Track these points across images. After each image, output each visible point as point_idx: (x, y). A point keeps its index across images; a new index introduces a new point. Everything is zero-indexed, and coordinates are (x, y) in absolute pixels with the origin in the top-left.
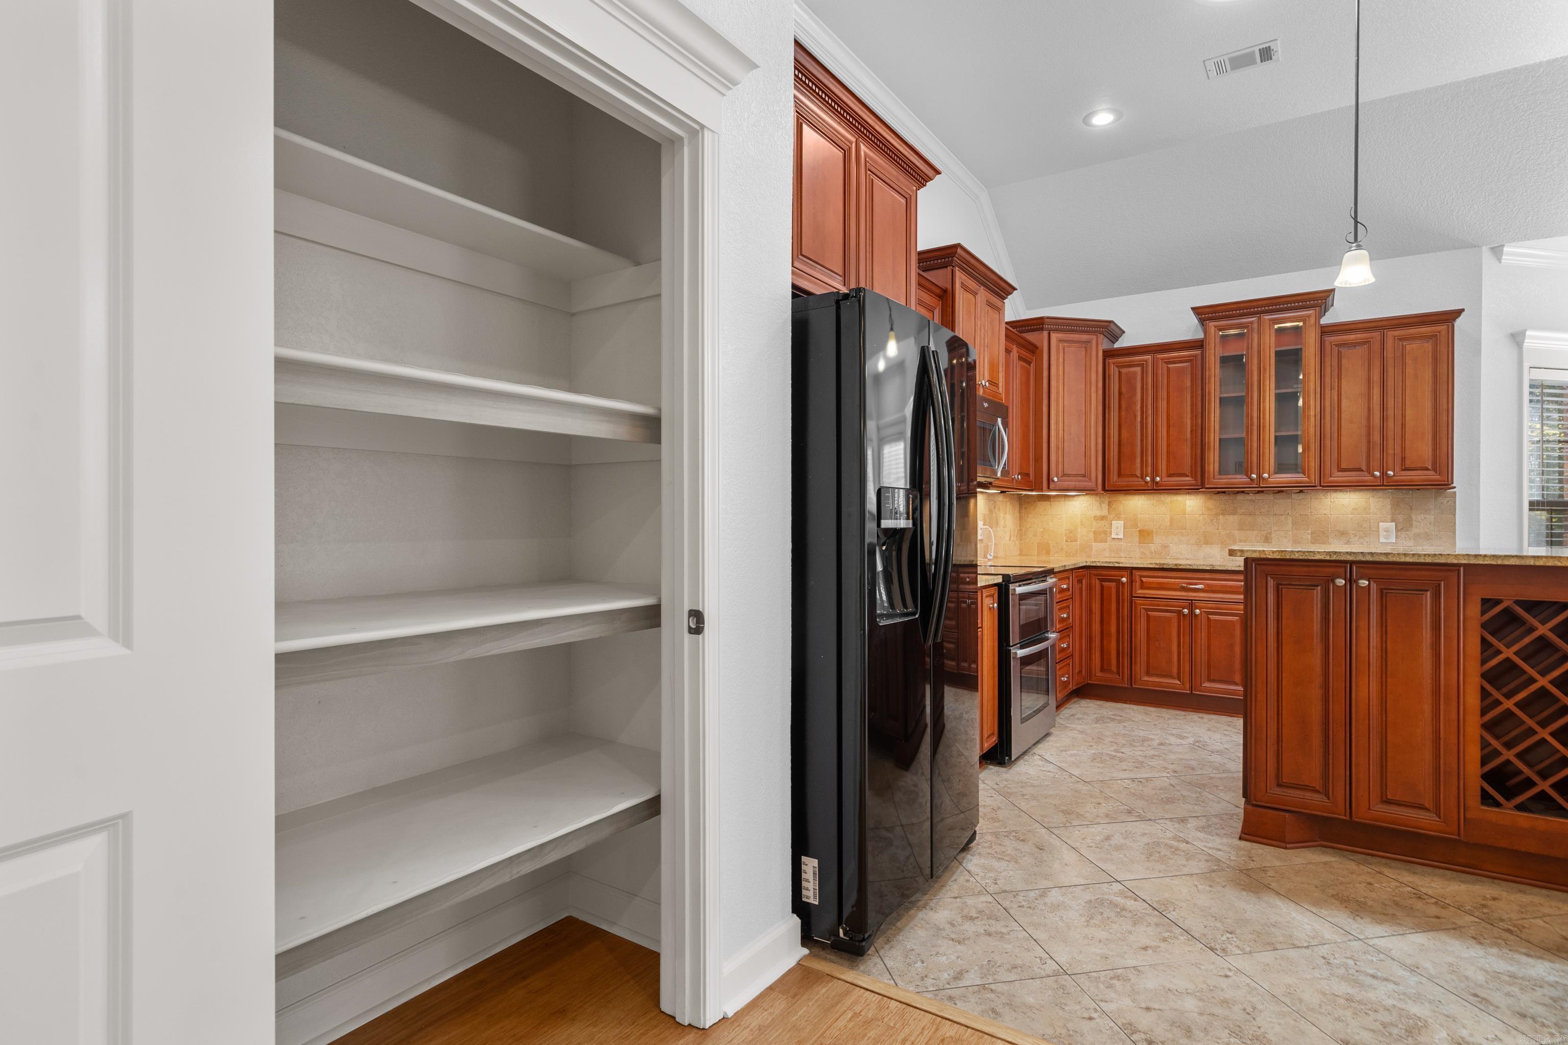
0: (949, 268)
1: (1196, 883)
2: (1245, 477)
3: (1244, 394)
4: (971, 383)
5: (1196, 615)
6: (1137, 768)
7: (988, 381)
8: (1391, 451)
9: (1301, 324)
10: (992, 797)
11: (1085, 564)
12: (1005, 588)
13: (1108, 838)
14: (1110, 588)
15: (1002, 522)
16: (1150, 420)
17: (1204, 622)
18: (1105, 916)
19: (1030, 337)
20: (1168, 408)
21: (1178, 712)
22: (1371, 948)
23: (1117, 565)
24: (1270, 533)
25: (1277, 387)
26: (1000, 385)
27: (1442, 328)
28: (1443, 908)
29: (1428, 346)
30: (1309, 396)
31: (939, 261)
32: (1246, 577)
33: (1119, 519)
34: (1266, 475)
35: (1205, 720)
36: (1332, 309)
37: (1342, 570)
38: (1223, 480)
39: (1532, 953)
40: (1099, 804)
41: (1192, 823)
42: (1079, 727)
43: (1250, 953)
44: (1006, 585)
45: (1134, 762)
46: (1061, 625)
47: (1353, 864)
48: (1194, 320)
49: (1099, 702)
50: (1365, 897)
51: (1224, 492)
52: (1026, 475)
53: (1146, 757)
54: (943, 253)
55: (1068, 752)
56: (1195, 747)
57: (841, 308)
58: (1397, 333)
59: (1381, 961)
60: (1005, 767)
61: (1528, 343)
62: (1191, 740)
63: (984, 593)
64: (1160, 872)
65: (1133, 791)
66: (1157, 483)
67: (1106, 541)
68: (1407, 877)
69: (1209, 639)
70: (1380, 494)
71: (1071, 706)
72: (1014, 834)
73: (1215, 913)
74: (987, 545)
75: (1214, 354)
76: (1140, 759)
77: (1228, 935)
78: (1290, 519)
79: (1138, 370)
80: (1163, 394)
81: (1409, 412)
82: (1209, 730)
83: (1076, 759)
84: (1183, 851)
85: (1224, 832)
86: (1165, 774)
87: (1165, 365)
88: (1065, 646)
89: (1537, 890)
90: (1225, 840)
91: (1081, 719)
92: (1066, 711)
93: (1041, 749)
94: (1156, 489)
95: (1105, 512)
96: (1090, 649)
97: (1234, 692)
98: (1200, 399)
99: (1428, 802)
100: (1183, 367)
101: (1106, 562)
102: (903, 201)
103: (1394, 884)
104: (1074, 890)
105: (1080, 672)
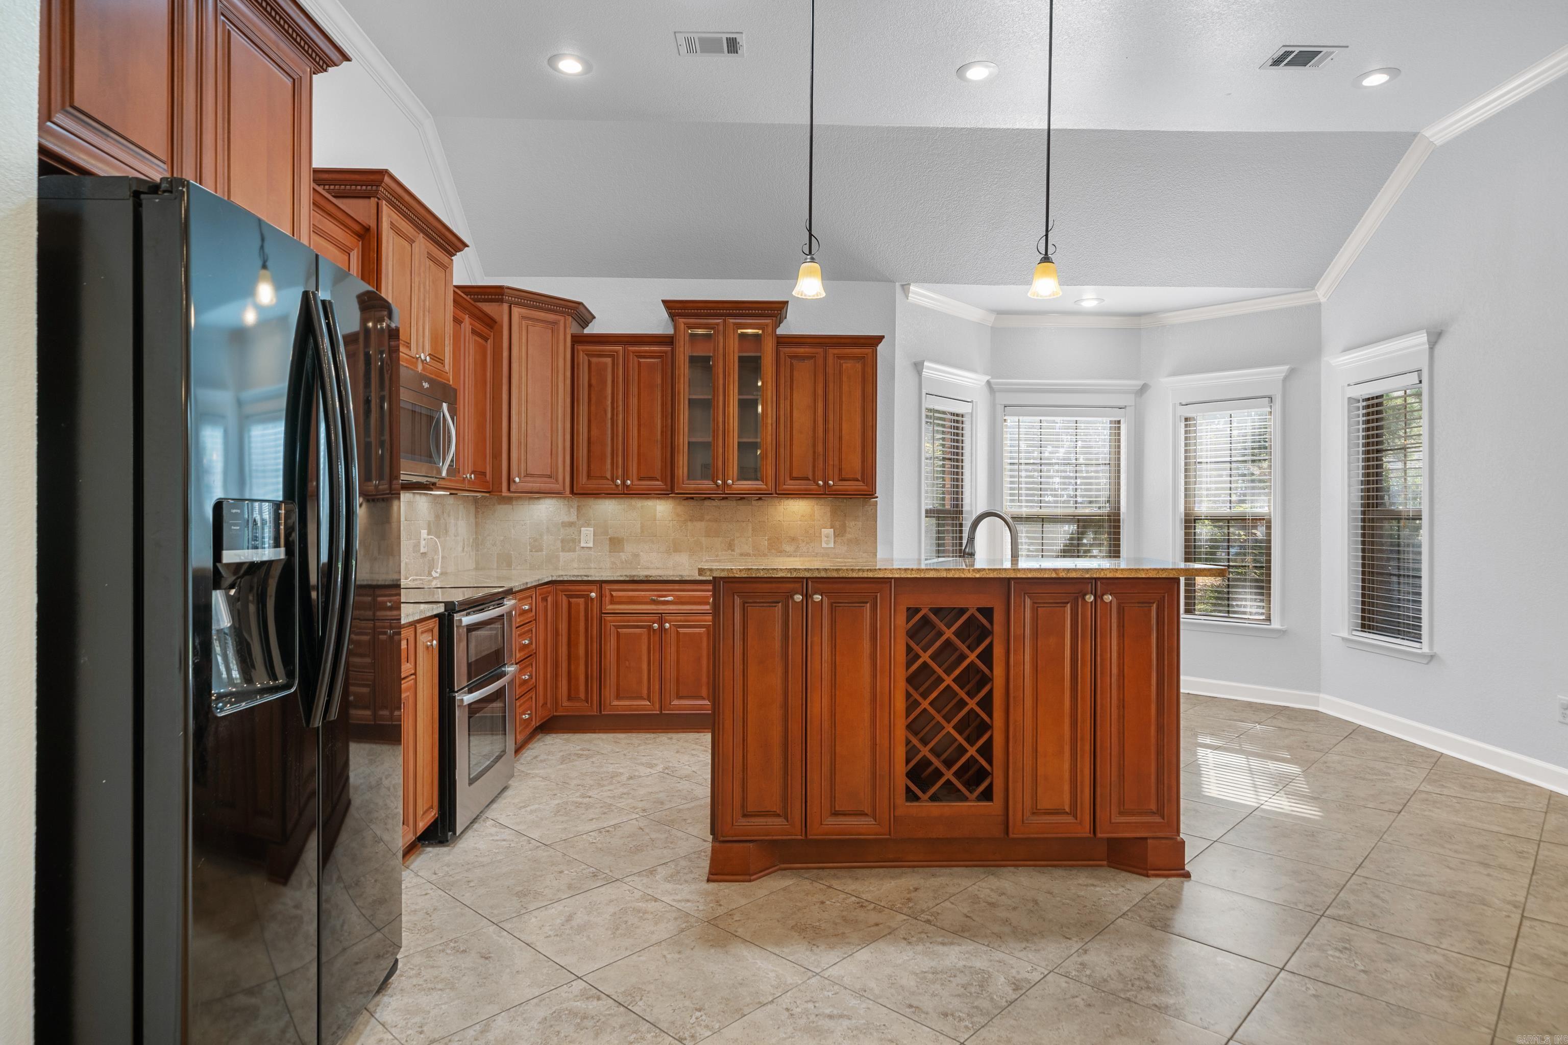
0: (373, 201)
1: (665, 953)
2: (711, 482)
3: (710, 397)
4: (394, 355)
5: (666, 630)
6: (605, 813)
7: (429, 355)
8: (831, 463)
9: (760, 332)
10: (426, 894)
11: (550, 579)
12: (448, 620)
13: (569, 918)
14: (578, 604)
15: (452, 531)
16: (621, 417)
17: (673, 635)
18: (562, 1035)
19: (488, 308)
20: (639, 406)
21: (648, 735)
22: (827, 981)
23: (586, 579)
24: (733, 540)
25: (740, 394)
26: (447, 361)
27: (868, 351)
28: (880, 912)
29: (859, 366)
30: (767, 404)
31: (359, 187)
32: (714, 587)
33: (589, 525)
34: (730, 482)
35: (674, 741)
36: (785, 321)
37: (798, 586)
38: (691, 486)
39: (946, 940)
40: (561, 872)
41: (662, 872)
42: (542, 772)
43: (720, 1029)
44: (449, 615)
45: (601, 807)
46: (522, 654)
47: (807, 882)
48: (664, 314)
49: (566, 736)
50: (819, 920)
51: (692, 498)
52: (480, 474)
53: (614, 797)
54: (364, 177)
55: (528, 809)
56: (665, 775)
57: (144, 205)
58: (836, 351)
59: (836, 994)
60: (448, 846)
61: (926, 372)
62: (660, 768)
63: (418, 628)
64: (626, 949)
65: (600, 846)
66: (628, 486)
67: (574, 551)
68: (852, 886)
69: (678, 652)
70: (822, 502)
71: (536, 745)
72: (452, 945)
73: (684, 988)
74: (433, 559)
75: (683, 352)
76: (608, 801)
77: (698, 1014)
78: (750, 528)
79: (609, 360)
80: (634, 389)
81: (845, 426)
82: (678, 752)
83: (537, 816)
84: (652, 913)
85: (692, 876)
86: (634, 816)
87: (636, 359)
88: (527, 677)
89: (944, 870)
90: (693, 887)
91: (545, 760)
92: (528, 754)
93: (495, 812)
94: (626, 493)
95: (573, 518)
96: (556, 676)
97: (701, 707)
98: (669, 398)
99: (867, 810)
100: (654, 363)
101: (574, 576)
102: (289, 82)
103: (842, 896)
104: (526, 1008)
105: (545, 704)
